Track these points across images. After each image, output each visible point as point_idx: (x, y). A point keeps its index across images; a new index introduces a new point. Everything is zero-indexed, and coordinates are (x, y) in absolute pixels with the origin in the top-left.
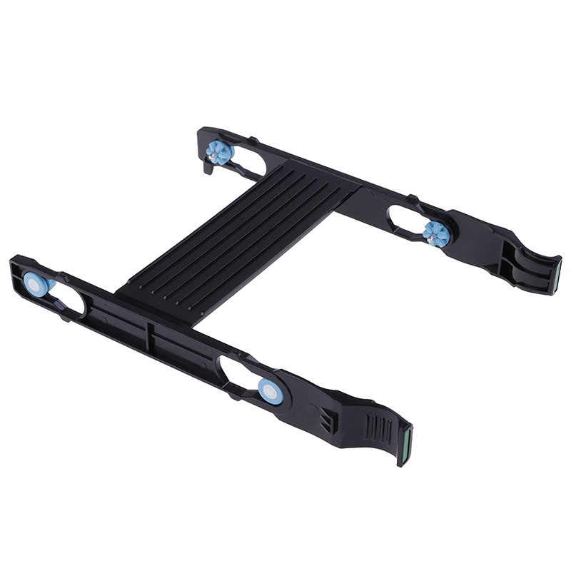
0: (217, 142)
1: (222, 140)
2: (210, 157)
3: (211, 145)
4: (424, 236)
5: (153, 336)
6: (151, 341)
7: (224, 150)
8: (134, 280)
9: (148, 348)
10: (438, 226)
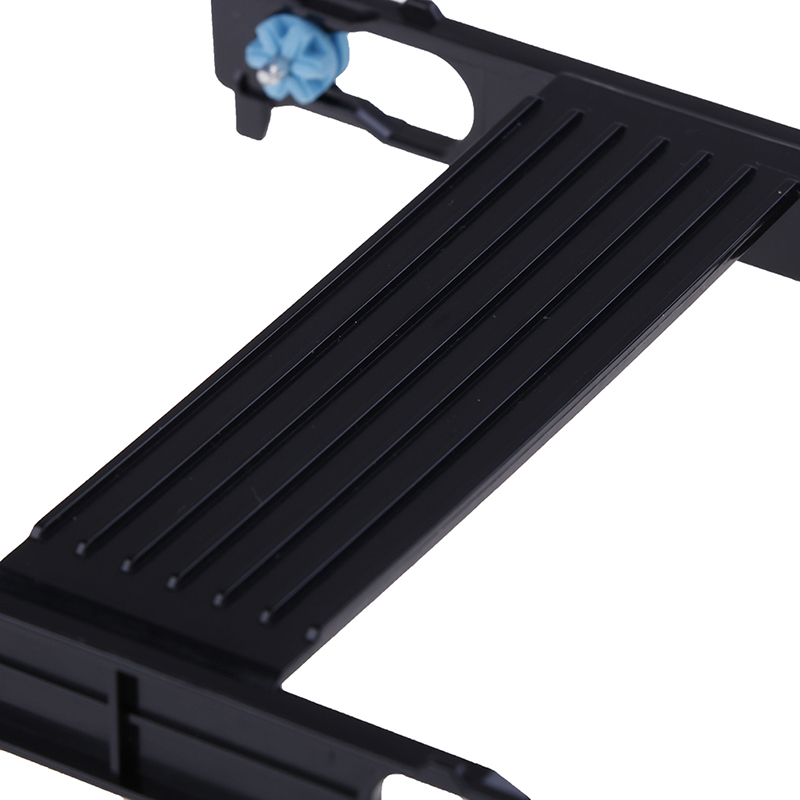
0: (287, 19)
1: (305, 11)
2: (263, 77)
3: (265, 31)
5: (134, 719)
6: (129, 736)
7: (313, 49)
8: (53, 526)
9: (115, 765)
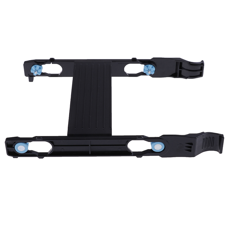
4: (144, 73)
10: (150, 66)
